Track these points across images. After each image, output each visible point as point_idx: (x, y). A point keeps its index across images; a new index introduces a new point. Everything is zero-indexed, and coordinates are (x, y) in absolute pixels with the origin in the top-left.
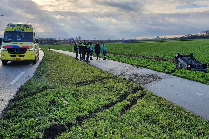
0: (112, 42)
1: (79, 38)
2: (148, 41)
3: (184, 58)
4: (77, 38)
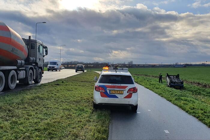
3: (171, 77)
4: (129, 63)
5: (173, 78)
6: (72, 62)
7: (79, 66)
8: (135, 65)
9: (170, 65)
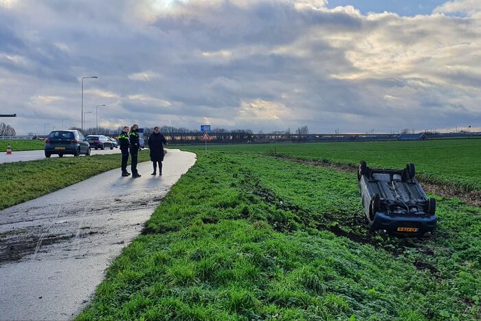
3: (378, 176)
4: (299, 130)
5: (390, 184)
8: (314, 135)
9: (390, 135)
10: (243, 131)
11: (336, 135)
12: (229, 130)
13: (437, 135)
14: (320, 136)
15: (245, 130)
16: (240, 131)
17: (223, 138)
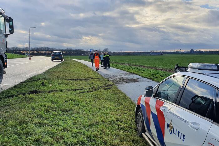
0: (139, 54)
1: (107, 49)
2: (180, 53)
3: (182, 69)
4: (104, 50)
6: (42, 48)
7: (56, 53)
8: (111, 52)
9: (145, 53)
10: (80, 50)
11: (121, 52)
12: (74, 49)
13: (166, 53)
14: (114, 52)
15: (81, 49)
16: (78, 49)
17: (71, 53)
